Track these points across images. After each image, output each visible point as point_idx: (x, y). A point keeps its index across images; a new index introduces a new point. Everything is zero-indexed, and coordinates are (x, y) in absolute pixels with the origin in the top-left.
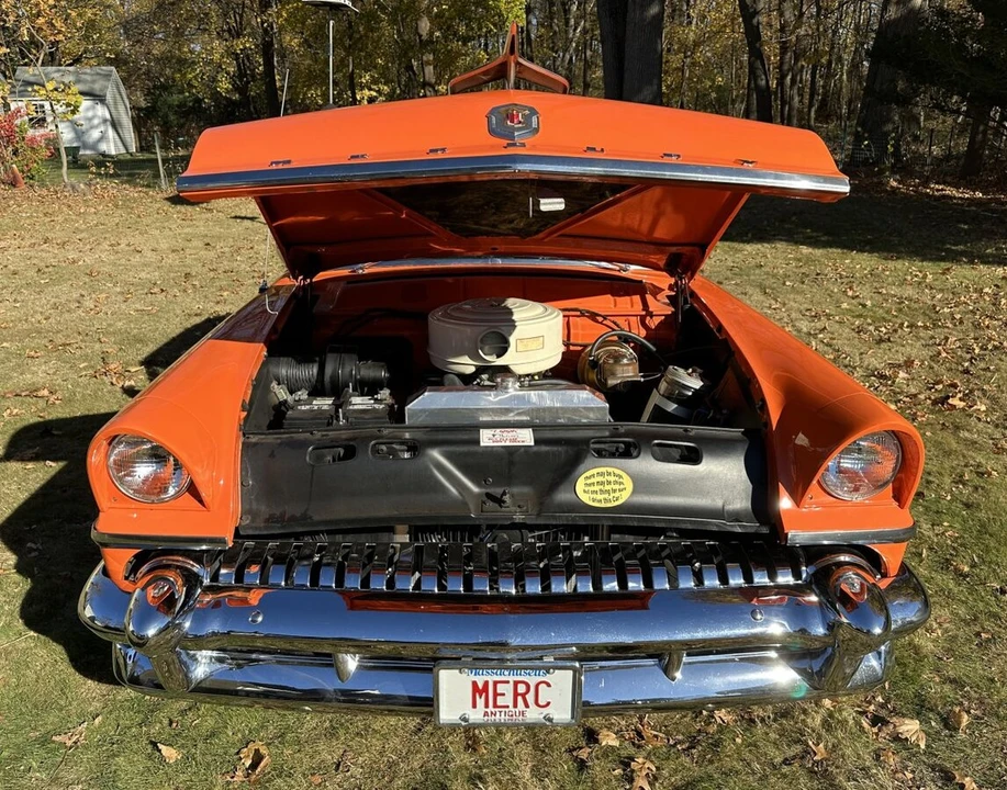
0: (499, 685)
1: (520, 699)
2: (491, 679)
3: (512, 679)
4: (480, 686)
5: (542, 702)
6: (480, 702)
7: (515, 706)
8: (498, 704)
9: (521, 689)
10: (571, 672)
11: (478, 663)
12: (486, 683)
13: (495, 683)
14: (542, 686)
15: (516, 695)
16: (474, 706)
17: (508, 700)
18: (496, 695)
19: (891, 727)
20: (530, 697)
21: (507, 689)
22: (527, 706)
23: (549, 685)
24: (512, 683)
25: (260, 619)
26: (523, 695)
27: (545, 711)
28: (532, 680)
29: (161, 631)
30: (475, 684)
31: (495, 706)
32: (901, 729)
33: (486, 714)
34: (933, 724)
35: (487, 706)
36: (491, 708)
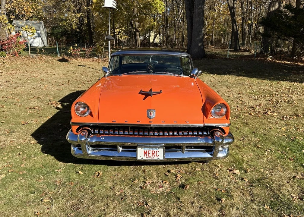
0: (149, 152)
1: (153, 154)
3: (151, 150)
4: (146, 152)
5: (157, 155)
6: (145, 155)
7: (152, 156)
9: (153, 152)
10: (163, 149)
11: (145, 147)
12: (147, 151)
14: (157, 152)
15: (152, 154)
17: (150, 155)
19: (233, 171)
20: (155, 154)
21: (150, 152)
22: (154, 156)
23: (159, 152)
24: (151, 151)
25: (103, 139)
27: (158, 157)
28: (155, 151)
30: (144, 151)
32: (235, 172)
35: (147, 156)
36: (147, 157)
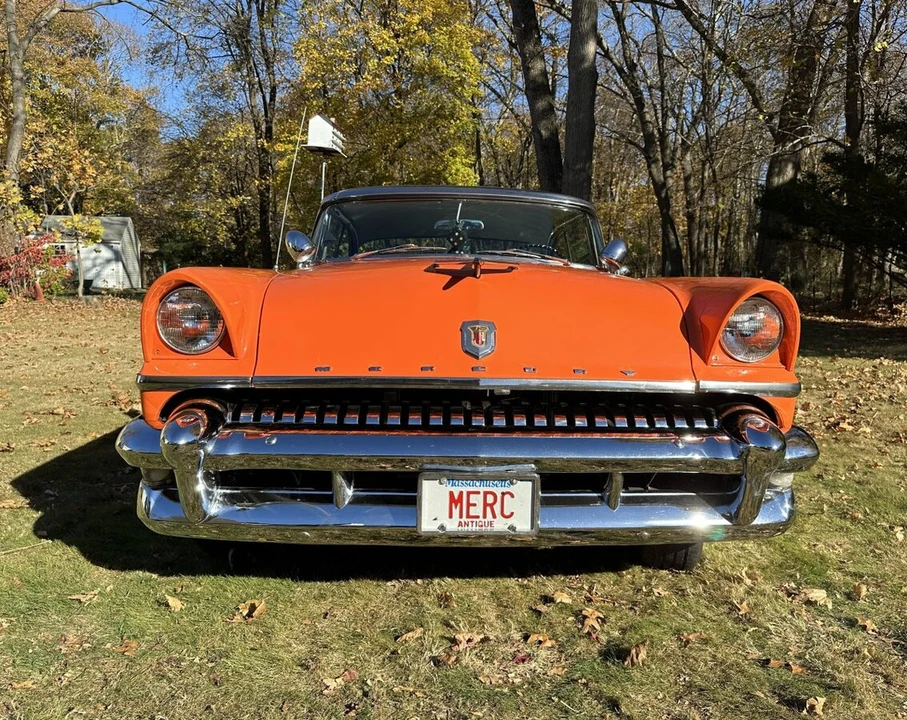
0: (471, 496)
1: (488, 509)
2: (465, 490)
3: (482, 489)
4: (456, 496)
5: (507, 513)
6: (456, 512)
7: (485, 516)
8: (471, 514)
9: (490, 499)
10: (530, 483)
11: (453, 476)
12: (461, 493)
13: (469, 493)
14: (507, 497)
15: (486, 505)
16: (451, 516)
17: (477, 511)
18: (469, 505)
19: (803, 595)
20: (497, 508)
21: (477, 499)
22: (494, 516)
23: (512, 496)
24: (482, 494)
26: (491, 506)
27: (510, 522)
28: (498, 491)
29: (188, 444)
30: (451, 494)
31: (468, 516)
32: (810, 596)
33: (460, 524)
34: (838, 596)
35: (461, 517)
36: (464, 519)
